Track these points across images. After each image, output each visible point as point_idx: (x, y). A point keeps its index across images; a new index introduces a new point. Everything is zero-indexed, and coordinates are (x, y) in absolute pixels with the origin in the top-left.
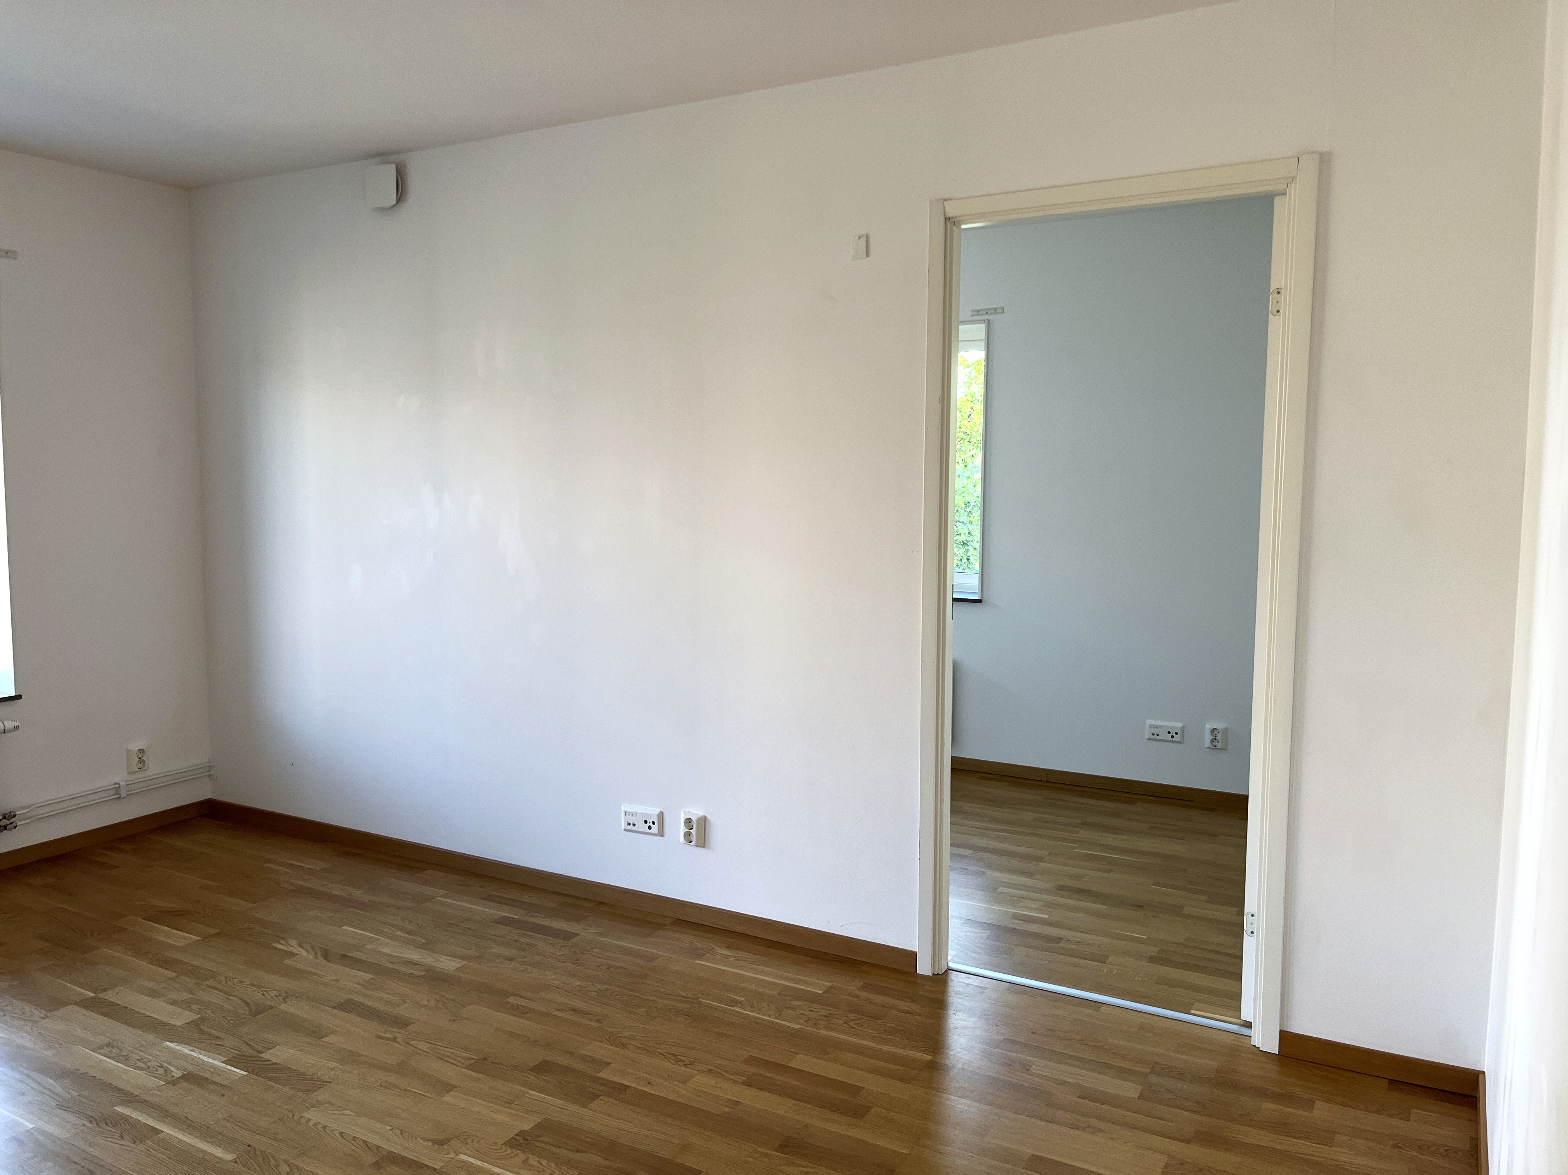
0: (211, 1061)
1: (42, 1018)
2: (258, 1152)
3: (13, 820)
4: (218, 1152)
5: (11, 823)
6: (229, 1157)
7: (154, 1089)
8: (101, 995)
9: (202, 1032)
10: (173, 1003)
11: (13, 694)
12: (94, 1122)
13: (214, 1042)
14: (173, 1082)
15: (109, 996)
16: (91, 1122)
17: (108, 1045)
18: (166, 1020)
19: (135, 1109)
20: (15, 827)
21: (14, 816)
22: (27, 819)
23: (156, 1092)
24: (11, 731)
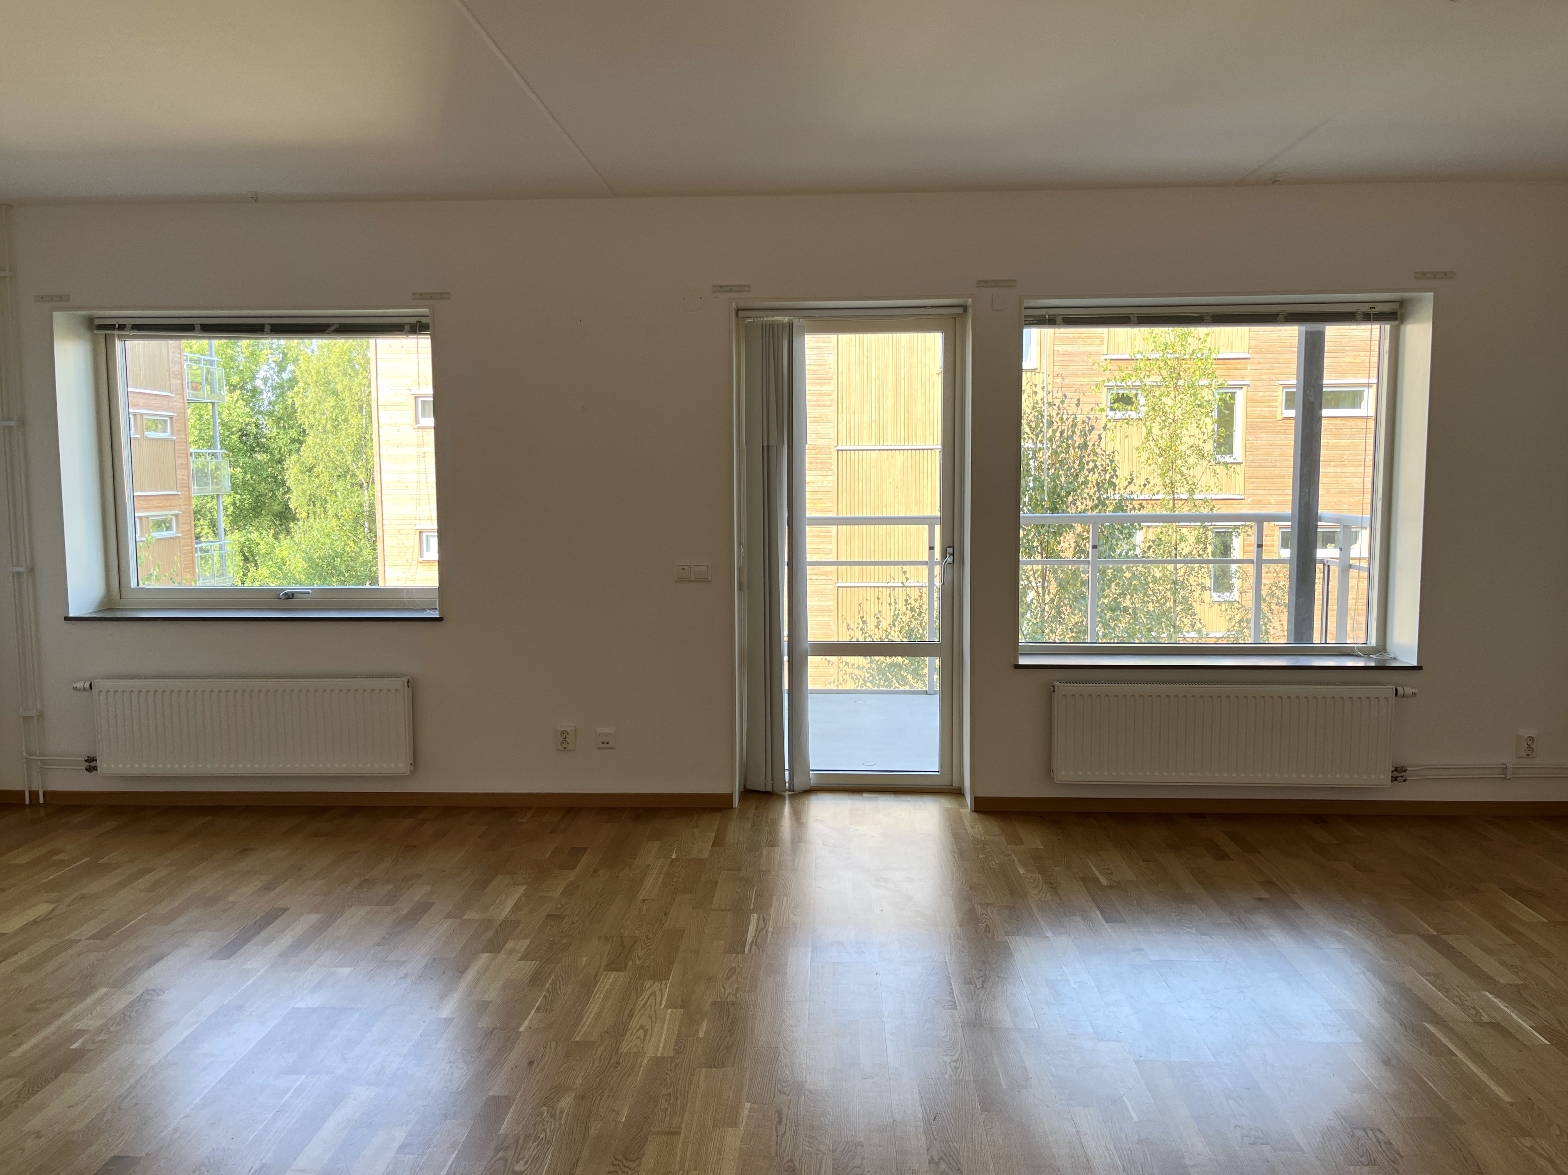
0: (1520, 1021)
1: (1388, 936)
2: (1535, 1107)
3: (1403, 774)
4: (1500, 1092)
5: (1402, 777)
6: (1507, 1099)
7: (1462, 1022)
8: (1443, 937)
9: (1521, 996)
10: (1503, 963)
11: (1415, 664)
12: (1403, 1026)
13: (1529, 1008)
14: (1482, 1024)
15: (1450, 939)
16: (1401, 1025)
17: (1435, 975)
18: (1492, 974)
19: (1440, 1030)
20: (1405, 781)
21: (1405, 771)
22: (1417, 776)
23: (1463, 1025)
24: (1408, 696)
